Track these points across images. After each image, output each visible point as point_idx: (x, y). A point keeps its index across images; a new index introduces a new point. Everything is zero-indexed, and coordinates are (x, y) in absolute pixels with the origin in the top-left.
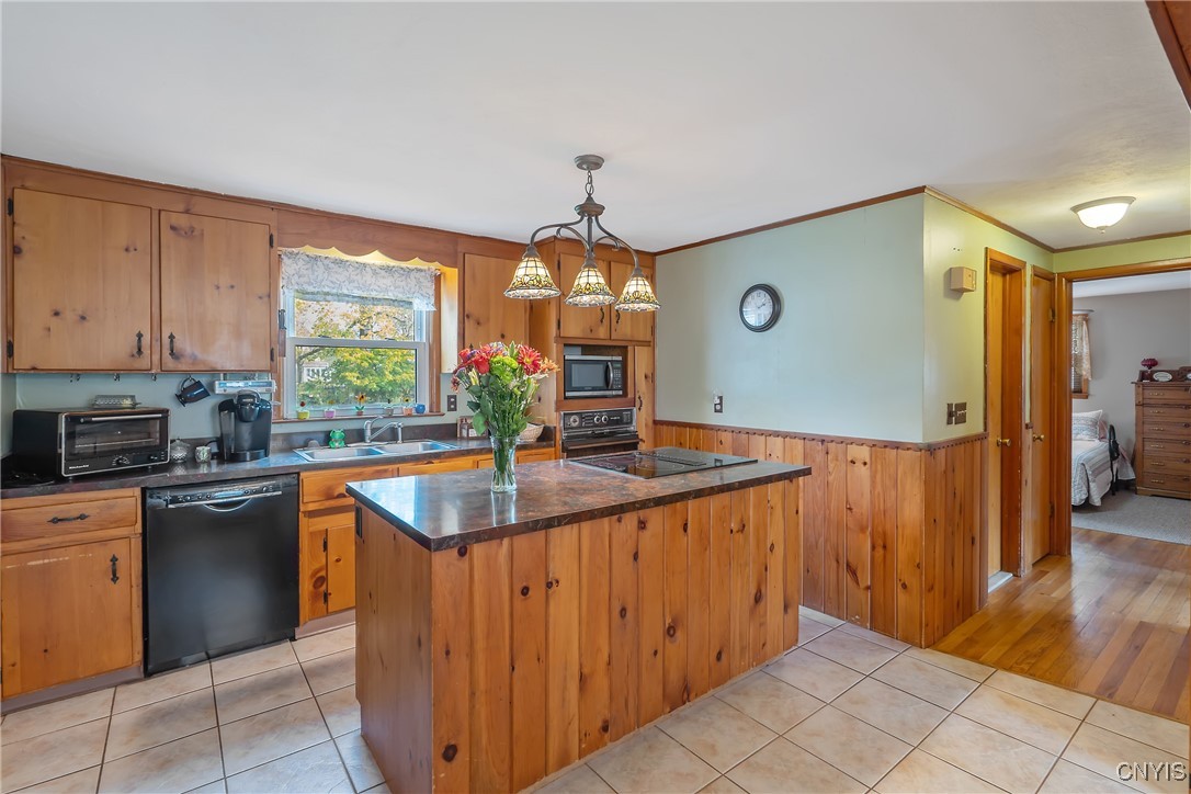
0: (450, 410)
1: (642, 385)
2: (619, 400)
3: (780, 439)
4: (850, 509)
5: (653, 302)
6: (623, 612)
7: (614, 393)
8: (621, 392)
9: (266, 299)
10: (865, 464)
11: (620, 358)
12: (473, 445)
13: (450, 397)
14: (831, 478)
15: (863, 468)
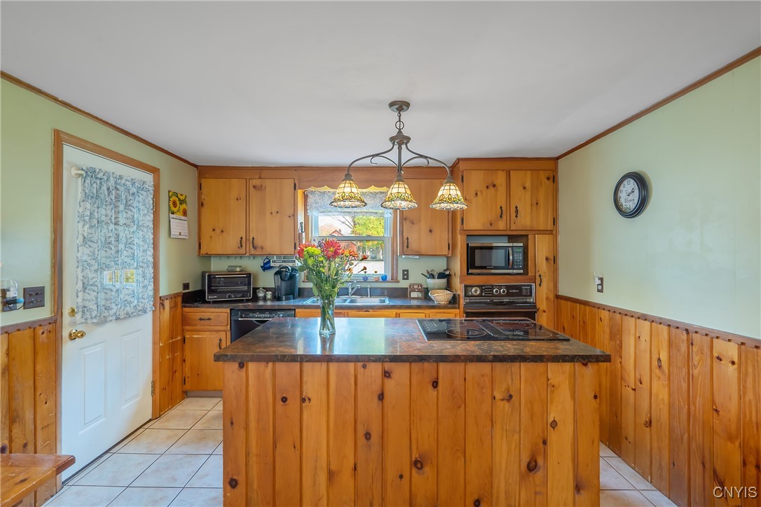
0: (404, 279)
1: (543, 266)
2: (519, 277)
3: (647, 323)
4: (716, 411)
5: (461, 203)
6: (368, 436)
7: (515, 271)
8: (522, 271)
9: (292, 217)
10: (733, 363)
11: (522, 245)
12: (414, 303)
13: (404, 271)
14: (696, 372)
15: (732, 369)
